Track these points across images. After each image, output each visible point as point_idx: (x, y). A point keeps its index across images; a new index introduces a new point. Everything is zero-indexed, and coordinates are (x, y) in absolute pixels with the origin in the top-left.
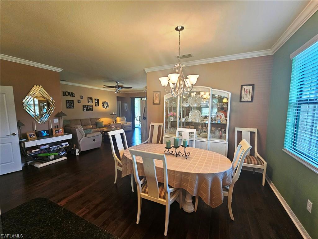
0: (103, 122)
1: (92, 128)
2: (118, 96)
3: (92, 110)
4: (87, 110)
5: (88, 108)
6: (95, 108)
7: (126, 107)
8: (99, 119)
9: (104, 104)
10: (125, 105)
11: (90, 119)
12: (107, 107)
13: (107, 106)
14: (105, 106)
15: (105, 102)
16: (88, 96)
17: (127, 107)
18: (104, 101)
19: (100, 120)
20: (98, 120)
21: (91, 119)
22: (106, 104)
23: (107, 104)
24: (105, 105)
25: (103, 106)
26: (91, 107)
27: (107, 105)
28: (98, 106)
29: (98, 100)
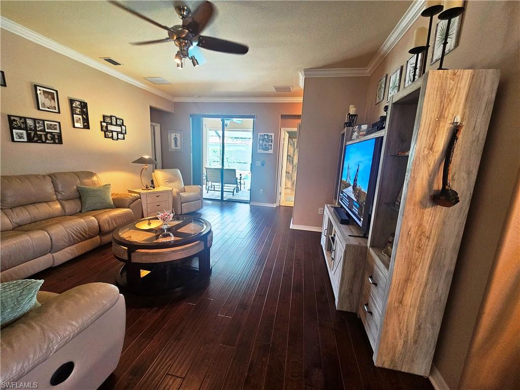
0: (107, 187)
1: (64, 215)
2: (154, 105)
3: (58, 139)
4: (30, 140)
5: (35, 130)
6: (71, 133)
7: (176, 142)
8: (91, 174)
9: (107, 123)
10: (173, 136)
11: (49, 176)
12: (121, 136)
13: (121, 133)
14: (112, 132)
15: (111, 117)
16: (37, 82)
17: (179, 143)
18: (109, 114)
19: (95, 178)
20: (86, 181)
21: (53, 177)
22: (117, 125)
23: (120, 126)
24: (110, 128)
25: (105, 130)
26: (50, 127)
27: (118, 129)
28: (87, 126)
29: (84, 105)
